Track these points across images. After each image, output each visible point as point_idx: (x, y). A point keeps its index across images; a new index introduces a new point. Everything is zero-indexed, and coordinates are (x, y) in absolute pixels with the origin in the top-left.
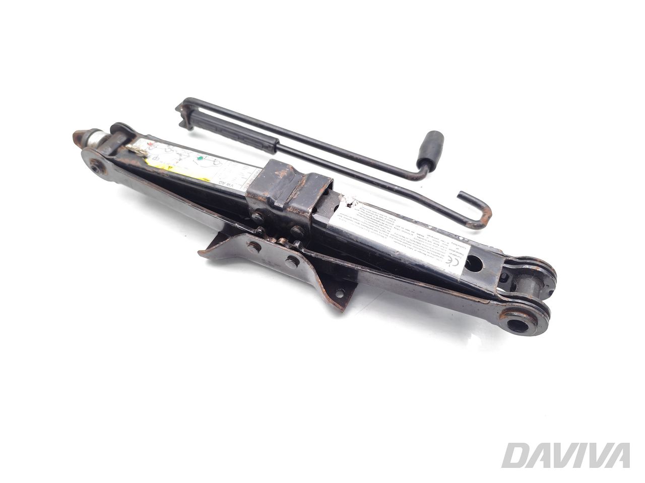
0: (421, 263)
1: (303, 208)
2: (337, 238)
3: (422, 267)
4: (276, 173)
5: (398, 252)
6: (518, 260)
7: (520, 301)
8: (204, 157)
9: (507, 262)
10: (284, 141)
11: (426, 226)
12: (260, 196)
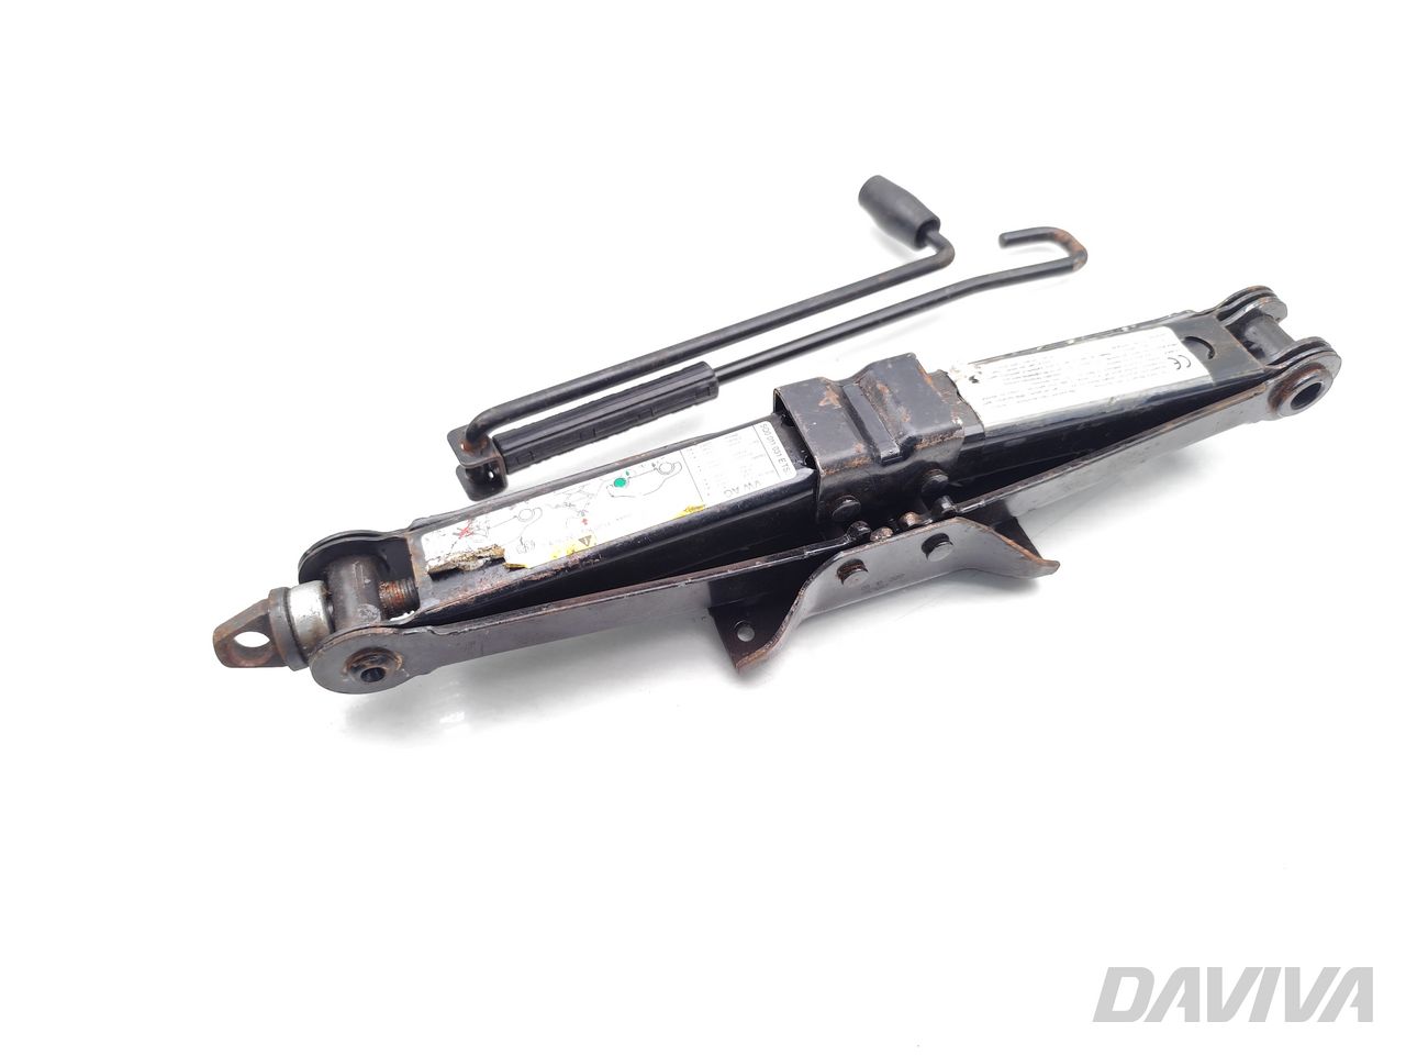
0: (1152, 393)
1: (945, 426)
2: (1007, 444)
3: (1156, 398)
4: (821, 404)
5: (1112, 398)
6: (1227, 308)
7: (1303, 355)
8: (626, 477)
9: (1223, 316)
10: (716, 359)
11: (1118, 331)
12: (853, 458)
